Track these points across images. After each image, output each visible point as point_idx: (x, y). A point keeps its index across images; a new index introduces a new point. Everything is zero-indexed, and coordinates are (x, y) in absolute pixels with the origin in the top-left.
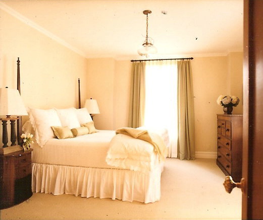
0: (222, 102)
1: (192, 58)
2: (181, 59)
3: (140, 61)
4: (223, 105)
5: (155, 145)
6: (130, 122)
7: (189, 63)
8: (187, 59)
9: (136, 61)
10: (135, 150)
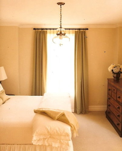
0: (112, 70)
1: (87, 29)
2: (78, 29)
3: (42, 29)
4: (113, 73)
5: (71, 125)
6: (34, 84)
7: (85, 32)
8: (83, 29)
9: (38, 29)
10: (57, 131)
